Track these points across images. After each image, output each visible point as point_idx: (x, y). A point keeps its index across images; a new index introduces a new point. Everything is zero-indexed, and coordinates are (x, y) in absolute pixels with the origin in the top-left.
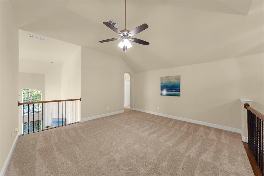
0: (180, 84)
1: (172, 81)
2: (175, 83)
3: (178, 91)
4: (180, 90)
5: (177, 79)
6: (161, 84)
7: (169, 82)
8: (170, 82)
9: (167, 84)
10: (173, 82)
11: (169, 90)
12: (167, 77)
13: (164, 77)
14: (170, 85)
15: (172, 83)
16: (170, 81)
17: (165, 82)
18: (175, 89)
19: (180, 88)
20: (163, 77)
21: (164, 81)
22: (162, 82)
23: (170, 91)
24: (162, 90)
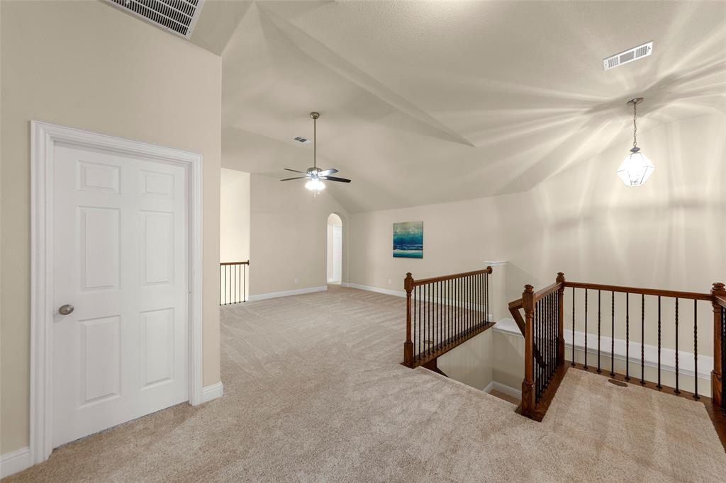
0: (422, 237)
1: (410, 230)
2: (415, 235)
4: (422, 247)
5: (418, 228)
6: (394, 235)
7: (406, 233)
9: (404, 237)
11: (406, 248)
12: (403, 223)
14: (408, 238)
15: (411, 234)
16: (408, 231)
18: (415, 245)
19: (422, 244)
20: (397, 224)
21: (399, 231)
22: (397, 232)
24: (395, 248)
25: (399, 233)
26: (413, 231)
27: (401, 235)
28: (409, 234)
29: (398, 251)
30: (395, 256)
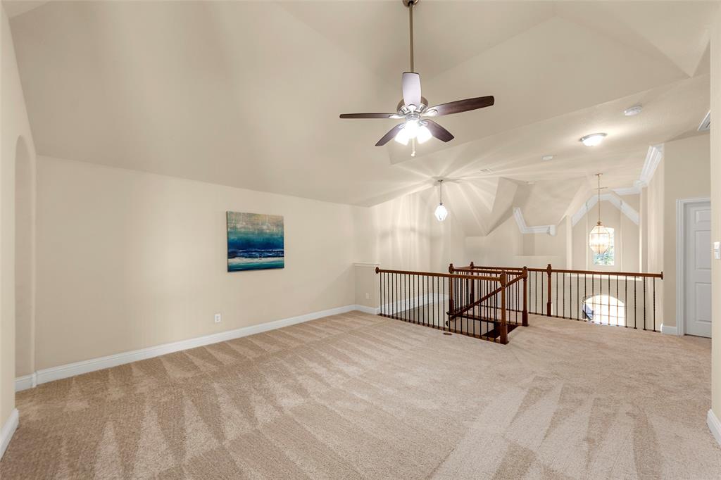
0: (283, 238)
1: (265, 227)
2: (272, 235)
3: (281, 255)
4: (283, 252)
5: (277, 226)
6: (228, 233)
7: (256, 232)
8: (258, 230)
9: (251, 236)
10: (268, 231)
11: (258, 255)
12: (251, 215)
13: (240, 213)
14: (260, 239)
15: (266, 233)
16: (259, 227)
17: (244, 228)
18: (272, 252)
19: (283, 248)
20: (238, 214)
21: (241, 226)
22: (235, 228)
23: (260, 257)
24: (231, 255)
25: (243, 230)
26: (269, 229)
27: (244, 233)
28: (261, 232)
29: (237, 261)
30: (231, 269)
